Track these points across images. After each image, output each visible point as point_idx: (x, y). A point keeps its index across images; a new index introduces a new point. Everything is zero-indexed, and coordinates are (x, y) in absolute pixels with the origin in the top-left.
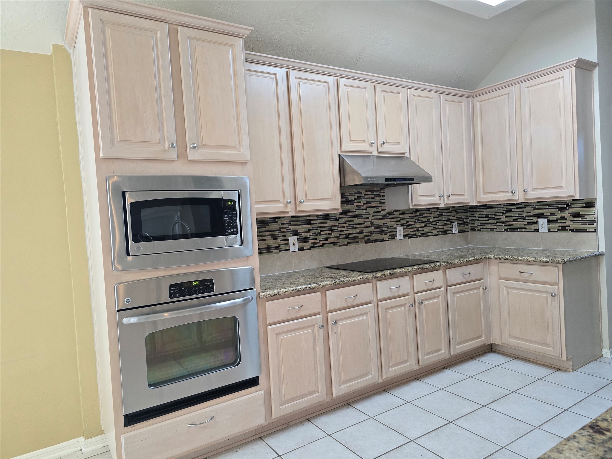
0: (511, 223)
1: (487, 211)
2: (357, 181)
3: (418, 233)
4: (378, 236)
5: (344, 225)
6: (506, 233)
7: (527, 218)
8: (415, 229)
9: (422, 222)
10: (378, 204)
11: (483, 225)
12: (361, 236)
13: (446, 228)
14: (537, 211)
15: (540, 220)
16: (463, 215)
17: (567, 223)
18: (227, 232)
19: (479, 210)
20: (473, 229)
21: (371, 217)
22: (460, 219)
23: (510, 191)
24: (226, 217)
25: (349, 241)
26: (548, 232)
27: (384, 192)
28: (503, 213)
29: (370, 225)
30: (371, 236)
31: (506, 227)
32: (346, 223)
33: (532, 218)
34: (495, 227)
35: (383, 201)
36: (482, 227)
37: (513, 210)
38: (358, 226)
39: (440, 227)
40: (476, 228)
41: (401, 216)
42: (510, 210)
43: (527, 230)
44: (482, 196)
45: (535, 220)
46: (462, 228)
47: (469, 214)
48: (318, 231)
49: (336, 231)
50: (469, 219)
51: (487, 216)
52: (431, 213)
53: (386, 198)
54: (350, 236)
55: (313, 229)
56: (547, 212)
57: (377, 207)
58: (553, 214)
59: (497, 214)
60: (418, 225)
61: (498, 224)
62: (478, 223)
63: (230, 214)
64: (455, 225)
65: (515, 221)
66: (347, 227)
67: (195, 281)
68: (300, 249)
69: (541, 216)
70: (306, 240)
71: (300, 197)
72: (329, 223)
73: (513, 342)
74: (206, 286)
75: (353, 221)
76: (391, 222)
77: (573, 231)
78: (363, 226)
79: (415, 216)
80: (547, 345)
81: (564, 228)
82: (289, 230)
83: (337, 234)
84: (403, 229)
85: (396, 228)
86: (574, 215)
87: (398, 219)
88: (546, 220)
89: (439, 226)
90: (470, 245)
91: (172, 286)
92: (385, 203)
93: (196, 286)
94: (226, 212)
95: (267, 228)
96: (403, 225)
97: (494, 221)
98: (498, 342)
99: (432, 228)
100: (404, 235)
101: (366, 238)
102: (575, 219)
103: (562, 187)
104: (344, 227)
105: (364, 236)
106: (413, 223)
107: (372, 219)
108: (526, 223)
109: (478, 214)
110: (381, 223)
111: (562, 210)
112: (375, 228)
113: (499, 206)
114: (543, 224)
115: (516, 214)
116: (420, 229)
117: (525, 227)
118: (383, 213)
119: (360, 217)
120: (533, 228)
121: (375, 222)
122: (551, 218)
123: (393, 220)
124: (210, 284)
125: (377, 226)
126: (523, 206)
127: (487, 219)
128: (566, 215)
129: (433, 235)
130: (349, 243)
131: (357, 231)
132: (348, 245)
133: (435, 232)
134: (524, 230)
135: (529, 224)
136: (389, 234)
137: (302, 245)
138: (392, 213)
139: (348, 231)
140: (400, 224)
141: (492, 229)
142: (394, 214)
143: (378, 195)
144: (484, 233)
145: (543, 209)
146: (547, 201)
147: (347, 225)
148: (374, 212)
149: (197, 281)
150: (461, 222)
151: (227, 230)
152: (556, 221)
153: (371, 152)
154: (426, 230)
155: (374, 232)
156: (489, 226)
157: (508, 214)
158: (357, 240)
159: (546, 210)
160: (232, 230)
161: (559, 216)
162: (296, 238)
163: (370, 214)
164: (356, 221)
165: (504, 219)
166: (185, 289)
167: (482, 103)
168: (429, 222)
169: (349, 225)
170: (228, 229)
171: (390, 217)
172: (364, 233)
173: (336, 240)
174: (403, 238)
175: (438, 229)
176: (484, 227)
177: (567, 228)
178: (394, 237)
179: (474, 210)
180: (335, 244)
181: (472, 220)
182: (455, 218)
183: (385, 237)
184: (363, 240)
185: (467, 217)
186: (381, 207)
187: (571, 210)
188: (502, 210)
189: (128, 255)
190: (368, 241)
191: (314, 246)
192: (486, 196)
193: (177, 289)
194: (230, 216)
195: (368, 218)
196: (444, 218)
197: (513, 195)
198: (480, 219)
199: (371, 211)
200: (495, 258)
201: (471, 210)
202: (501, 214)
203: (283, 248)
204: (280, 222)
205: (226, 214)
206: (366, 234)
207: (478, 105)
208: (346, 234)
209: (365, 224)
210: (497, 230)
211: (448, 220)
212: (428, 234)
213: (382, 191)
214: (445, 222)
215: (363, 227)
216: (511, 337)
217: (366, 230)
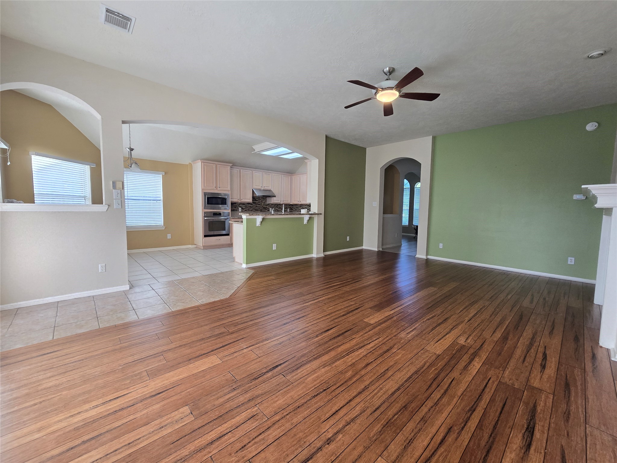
1: (297, 206)
2: (257, 195)
4: (264, 211)
8: (275, 209)
9: (278, 207)
10: (265, 202)
12: (259, 209)
14: (306, 207)
16: (291, 207)
21: (262, 205)
22: (290, 208)
29: (262, 207)
34: (298, 210)
41: (271, 205)
42: (301, 206)
44: (293, 202)
46: (290, 210)
48: (247, 207)
49: (252, 207)
55: (246, 206)
57: (264, 202)
67: (217, 213)
68: (242, 211)
70: (244, 209)
71: (241, 198)
72: (250, 205)
79: (275, 206)
82: (239, 206)
83: (252, 208)
84: (272, 209)
95: (234, 205)
110: (265, 207)
116: (277, 209)
118: (266, 204)
119: (259, 204)
122: (308, 209)
123: (269, 206)
124: (220, 214)
125: (264, 207)
131: (258, 208)
132: (255, 211)
136: (267, 210)
137: (242, 210)
138: (269, 204)
140: (271, 207)
143: (265, 199)
144: (296, 212)
147: (255, 206)
151: (224, 204)
153: (261, 189)
154: (279, 210)
155: (263, 209)
160: (226, 204)
162: (241, 208)
164: (258, 205)
173: (252, 210)
180: (252, 211)
181: (294, 208)
185: (293, 207)
189: (206, 206)
190: (261, 211)
191: (246, 211)
193: (214, 214)
194: (225, 201)
199: (262, 203)
203: (237, 210)
204: (237, 204)
208: (255, 209)
209: (260, 206)
217: (260, 208)
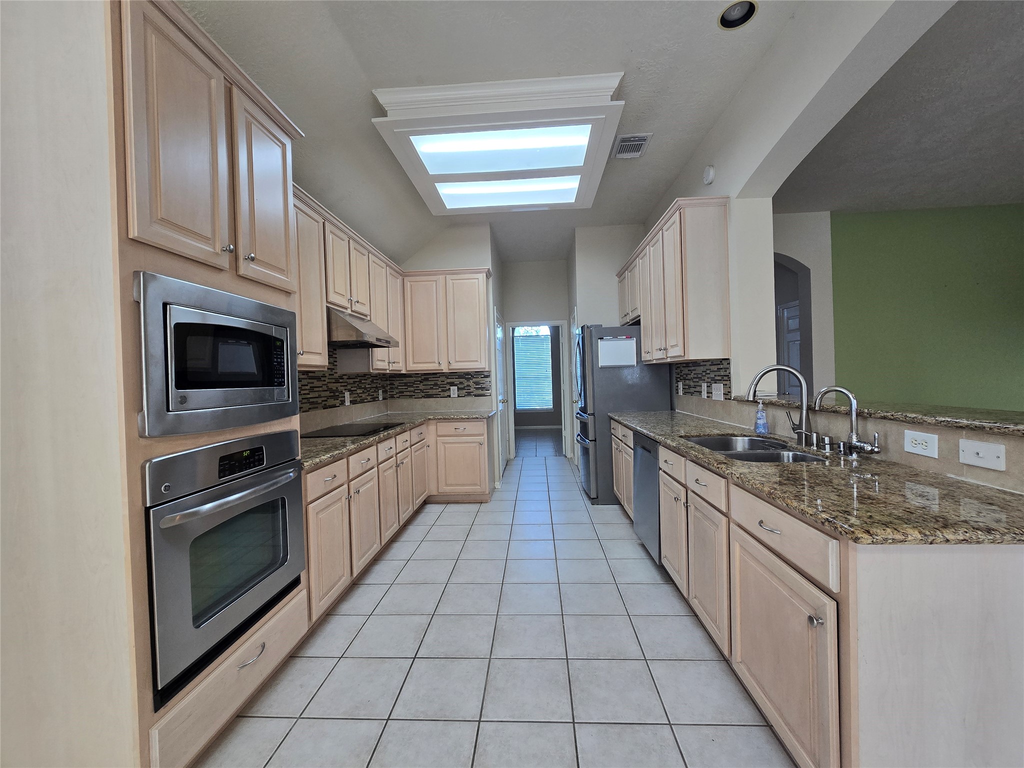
0: (427, 391)
1: (406, 380)
2: (355, 336)
3: (359, 399)
4: (331, 402)
5: (306, 387)
6: (423, 399)
7: (441, 386)
8: (356, 395)
9: (360, 388)
10: (331, 366)
11: (403, 392)
12: (320, 400)
13: (375, 394)
14: (449, 381)
15: (452, 388)
16: (385, 384)
17: (472, 390)
18: (276, 382)
19: (398, 379)
20: (392, 397)
21: (327, 380)
22: (383, 387)
23: (437, 362)
24: (275, 362)
25: (310, 407)
26: (459, 396)
27: (336, 354)
28: (421, 382)
29: (326, 389)
30: (326, 401)
31: (423, 394)
32: (307, 385)
33: (445, 386)
34: (414, 394)
35: (335, 363)
36: (400, 394)
37: (430, 379)
38: (317, 389)
39: (372, 394)
40: (395, 396)
41: (348, 381)
42: (427, 379)
43: (441, 396)
44: (411, 365)
45: (448, 387)
46: (385, 395)
47: (388, 382)
50: (389, 388)
51: (406, 384)
52: (366, 380)
53: (337, 360)
54: (311, 400)
56: (457, 381)
57: (332, 370)
58: (461, 383)
59: (416, 383)
60: (359, 391)
61: (416, 391)
62: (397, 391)
63: (279, 358)
64: (380, 392)
65: (431, 388)
66: (308, 389)
67: (246, 451)
69: (452, 384)
73: (448, 489)
74: (256, 457)
75: (313, 383)
76: (341, 386)
77: (475, 396)
78: (321, 389)
79: (356, 382)
80: (475, 485)
81: (469, 394)
84: (350, 394)
85: (344, 393)
86: (475, 383)
87: (346, 384)
88: (457, 387)
89: (372, 392)
90: (389, 412)
91: (222, 459)
92: (336, 365)
93: (247, 457)
94: (275, 354)
96: (349, 391)
97: (412, 389)
98: (435, 493)
99: (367, 394)
100: (350, 401)
101: (323, 403)
102: (477, 386)
103: (477, 361)
104: (306, 390)
105: (323, 401)
106: (355, 389)
107: (328, 382)
108: (440, 390)
109: (398, 382)
110: (333, 386)
111: (468, 379)
112: (330, 393)
113: (417, 375)
114: (454, 391)
115: (433, 383)
116: (360, 395)
117: (439, 393)
118: (336, 376)
120: (446, 394)
121: (330, 385)
122: (460, 386)
123: (343, 384)
124: (261, 454)
125: (331, 390)
126: (438, 375)
127: (406, 387)
128: (471, 383)
129: (368, 402)
130: (310, 409)
131: (316, 394)
132: (309, 411)
133: (369, 398)
134: (438, 396)
135: (443, 391)
136: (340, 399)
138: (342, 377)
139: (309, 394)
140: (348, 389)
141: (411, 396)
142: (343, 379)
143: (332, 356)
144: (403, 400)
145: (453, 379)
146: (456, 372)
147: (308, 387)
148: (330, 375)
149: (247, 450)
150: (384, 390)
151: (276, 380)
152: (463, 389)
153: (346, 309)
154: (364, 396)
155: (329, 396)
156: (408, 394)
157: (425, 383)
158: (316, 406)
159: (457, 380)
160: (280, 380)
161: (466, 384)
163: (326, 377)
164: (316, 383)
165: (421, 387)
166: (235, 463)
167: (412, 283)
168: (365, 388)
169: (310, 387)
170: (277, 378)
171: (341, 381)
172: (321, 397)
174: (349, 404)
175: (371, 395)
176: (403, 394)
177: (472, 394)
178: (343, 403)
179: (394, 379)
181: (391, 388)
182: (380, 386)
183: (337, 402)
184: (321, 405)
185: (387, 386)
186: (334, 369)
187: (474, 380)
188: (420, 379)
189: (168, 410)
190: (325, 407)
192: (415, 365)
193: (227, 464)
194: (279, 360)
195: (325, 381)
196: (374, 386)
197: (439, 366)
198: (399, 387)
199: (327, 373)
200: (435, 419)
201: (390, 379)
202: (419, 383)
205: (275, 358)
206: (324, 399)
207: (408, 285)
208: (308, 398)
209: (322, 387)
210: (416, 397)
211: (377, 387)
212: (365, 401)
213: (335, 352)
214: (375, 389)
215: (320, 391)
216: (447, 485)
217: (323, 394)
